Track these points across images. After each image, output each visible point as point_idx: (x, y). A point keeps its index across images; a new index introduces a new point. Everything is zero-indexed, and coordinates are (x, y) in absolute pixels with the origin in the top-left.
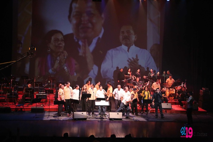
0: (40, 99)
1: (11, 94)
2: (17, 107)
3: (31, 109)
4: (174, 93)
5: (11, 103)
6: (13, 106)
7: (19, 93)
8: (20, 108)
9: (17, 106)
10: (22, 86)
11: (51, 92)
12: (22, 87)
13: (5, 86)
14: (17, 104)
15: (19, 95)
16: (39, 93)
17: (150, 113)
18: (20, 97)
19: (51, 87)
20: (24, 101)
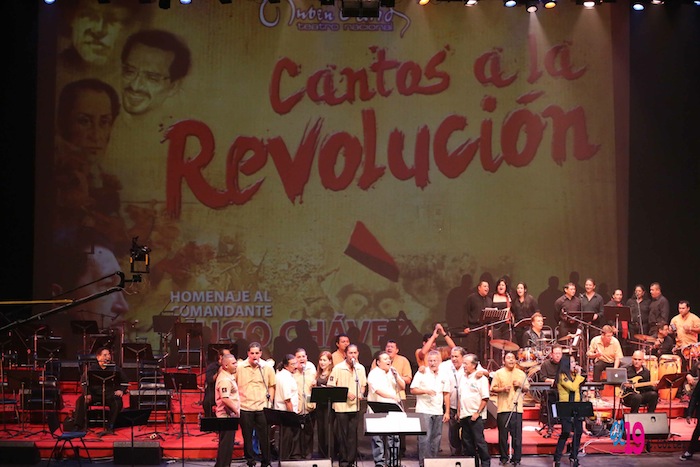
0: (147, 412)
1: (36, 394)
2: (61, 443)
3: (114, 449)
4: (679, 371)
5: (38, 429)
6: (44, 440)
7: (65, 386)
8: (72, 448)
9: (60, 439)
10: (75, 359)
11: (187, 382)
12: (76, 365)
13: (13, 361)
14: (58, 433)
15: (65, 398)
16: (139, 389)
17: (588, 455)
18: (70, 403)
19: (185, 363)
20: (85, 420)
